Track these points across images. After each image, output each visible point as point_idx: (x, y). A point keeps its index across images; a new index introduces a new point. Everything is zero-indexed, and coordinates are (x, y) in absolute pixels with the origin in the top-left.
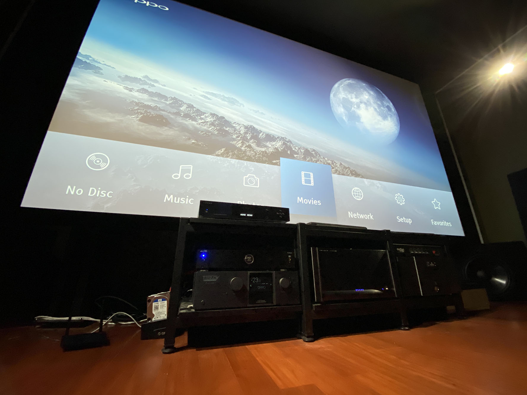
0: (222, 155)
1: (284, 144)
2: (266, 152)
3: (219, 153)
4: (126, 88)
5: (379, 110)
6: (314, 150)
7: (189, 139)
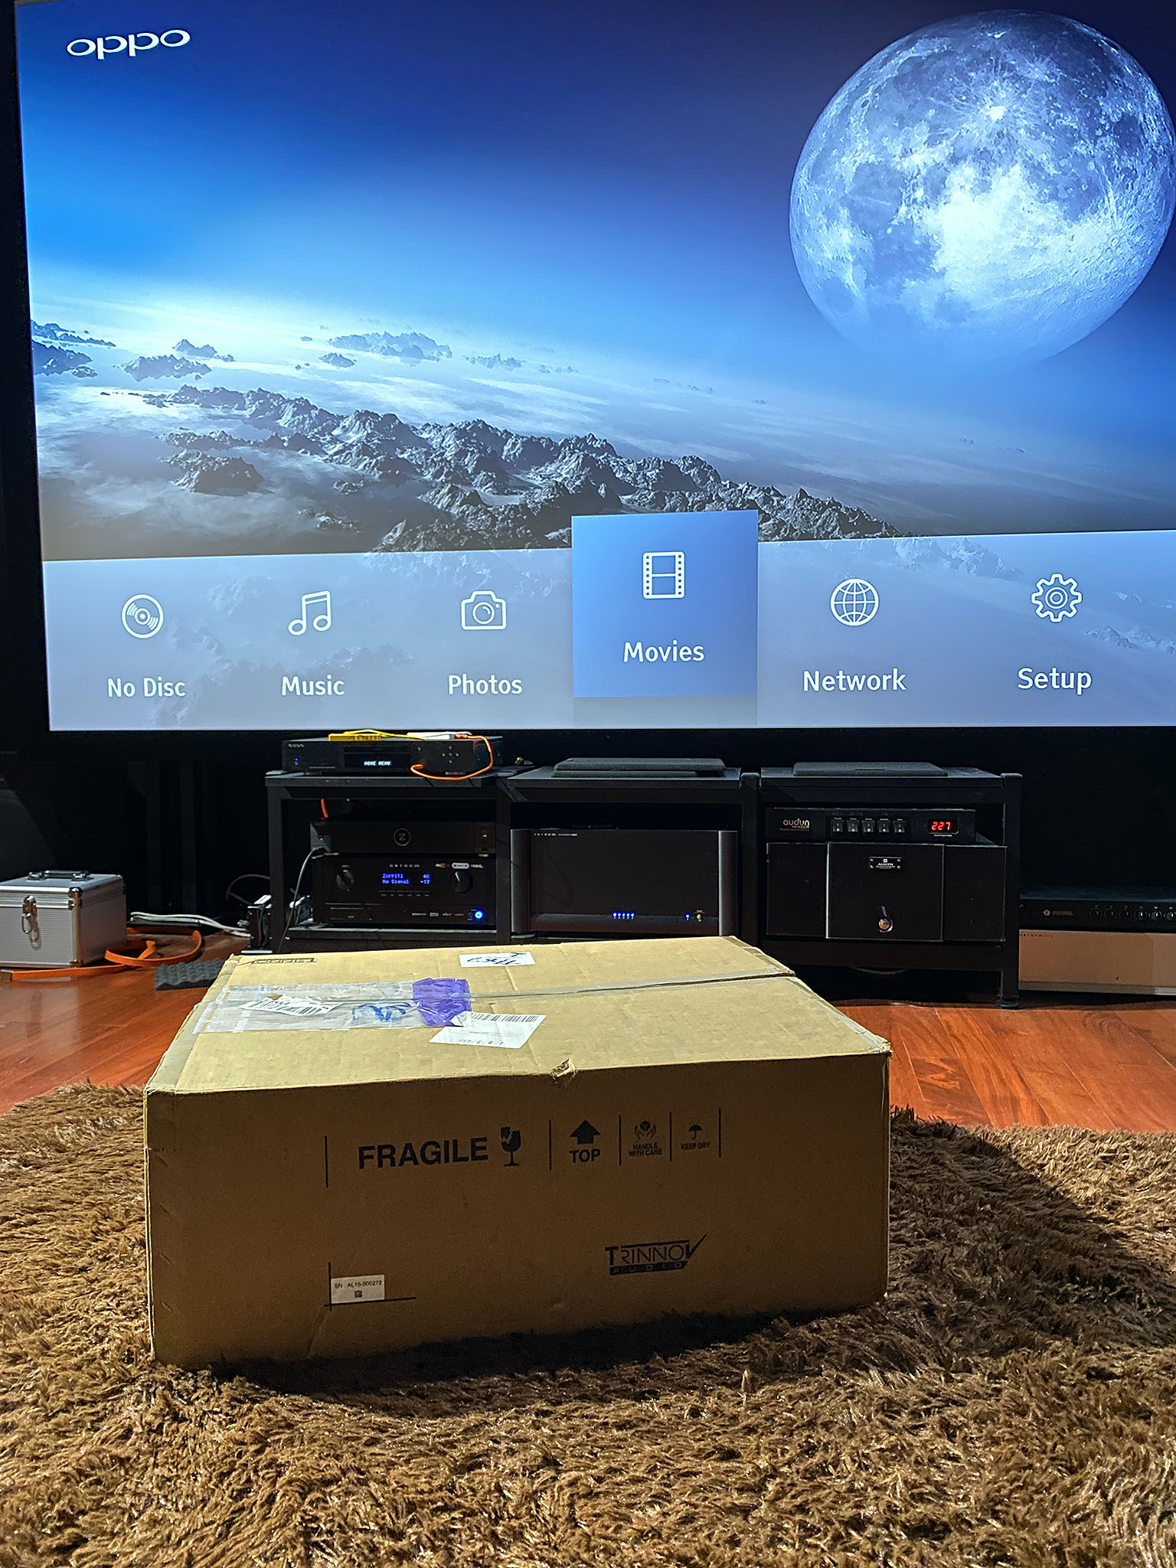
0: (398, 546)
1: (587, 462)
2: (524, 506)
3: (391, 542)
4: (151, 400)
5: (1059, 167)
6: (696, 462)
7: (312, 515)
